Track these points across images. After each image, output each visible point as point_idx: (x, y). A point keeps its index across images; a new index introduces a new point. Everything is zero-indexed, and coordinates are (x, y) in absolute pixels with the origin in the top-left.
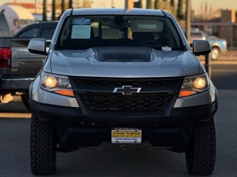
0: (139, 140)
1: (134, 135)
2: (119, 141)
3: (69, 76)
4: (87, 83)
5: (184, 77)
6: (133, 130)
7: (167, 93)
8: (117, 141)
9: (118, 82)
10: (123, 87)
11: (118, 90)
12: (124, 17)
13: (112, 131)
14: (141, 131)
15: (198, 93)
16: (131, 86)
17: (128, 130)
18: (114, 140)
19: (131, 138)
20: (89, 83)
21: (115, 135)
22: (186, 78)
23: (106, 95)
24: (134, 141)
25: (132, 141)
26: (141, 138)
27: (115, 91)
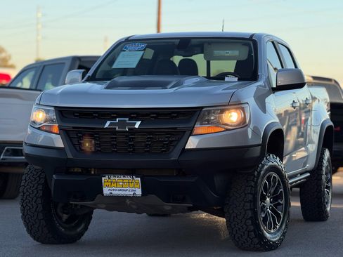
0: (139, 192)
1: (131, 185)
2: (114, 192)
3: (55, 107)
4: (75, 116)
5: (202, 108)
6: (128, 178)
7: (176, 128)
8: (111, 193)
10: (117, 120)
11: (110, 124)
12: (193, 40)
13: (103, 178)
14: (139, 179)
16: (127, 119)
17: (122, 178)
18: (106, 191)
19: (129, 189)
21: (107, 184)
24: (132, 193)
25: (130, 193)
26: (140, 190)
27: (107, 126)
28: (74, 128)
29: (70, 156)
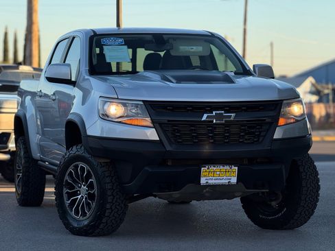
0: (234, 180)
1: (228, 174)
2: (209, 181)
3: (143, 101)
4: (167, 109)
5: (282, 100)
6: (227, 167)
8: (207, 183)
9: (207, 107)
10: (214, 113)
11: (207, 117)
13: (202, 169)
14: (236, 168)
15: (297, 121)
16: (223, 112)
17: (221, 167)
18: (203, 181)
19: (225, 177)
20: (169, 110)
21: (205, 174)
22: (285, 102)
23: (192, 124)
24: (227, 181)
25: (225, 182)
26: (236, 178)
27: (204, 118)
28: (169, 121)
29: (169, 148)
